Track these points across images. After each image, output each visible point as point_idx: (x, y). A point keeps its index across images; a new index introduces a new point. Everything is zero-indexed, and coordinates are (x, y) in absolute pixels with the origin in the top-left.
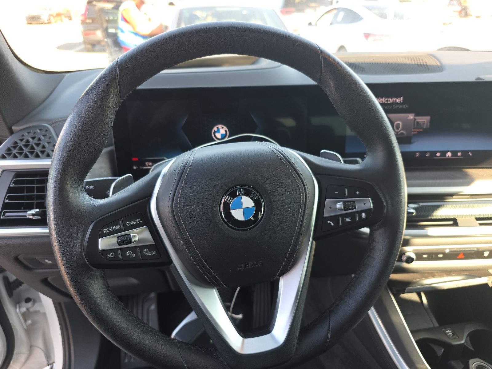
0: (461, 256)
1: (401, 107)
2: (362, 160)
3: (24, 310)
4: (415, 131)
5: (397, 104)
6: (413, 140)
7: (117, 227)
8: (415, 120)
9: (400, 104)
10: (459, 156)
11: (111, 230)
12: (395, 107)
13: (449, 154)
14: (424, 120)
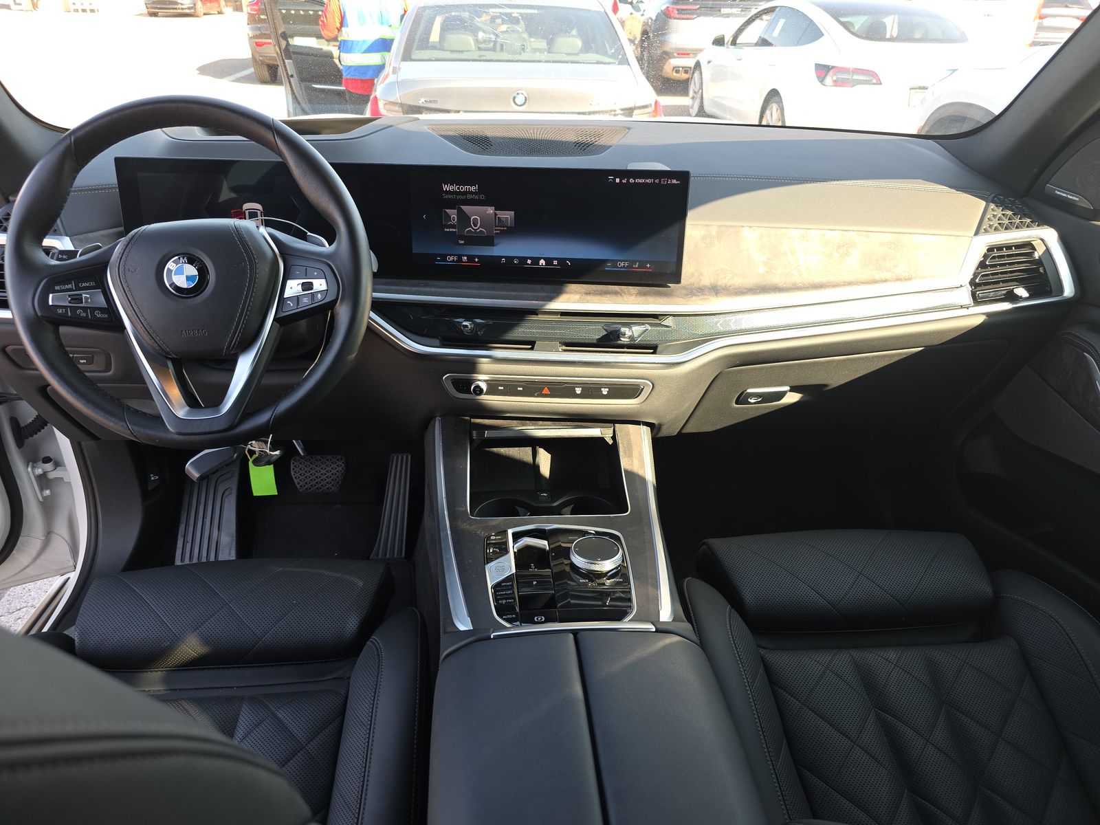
0: (546, 391)
1: (477, 197)
2: (330, 245)
3: (39, 471)
4: (498, 230)
5: (471, 193)
6: (496, 241)
7: (70, 286)
8: (496, 214)
9: (475, 193)
10: (555, 265)
11: (62, 287)
12: (469, 197)
13: (542, 262)
14: (508, 216)
